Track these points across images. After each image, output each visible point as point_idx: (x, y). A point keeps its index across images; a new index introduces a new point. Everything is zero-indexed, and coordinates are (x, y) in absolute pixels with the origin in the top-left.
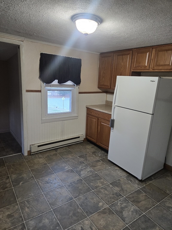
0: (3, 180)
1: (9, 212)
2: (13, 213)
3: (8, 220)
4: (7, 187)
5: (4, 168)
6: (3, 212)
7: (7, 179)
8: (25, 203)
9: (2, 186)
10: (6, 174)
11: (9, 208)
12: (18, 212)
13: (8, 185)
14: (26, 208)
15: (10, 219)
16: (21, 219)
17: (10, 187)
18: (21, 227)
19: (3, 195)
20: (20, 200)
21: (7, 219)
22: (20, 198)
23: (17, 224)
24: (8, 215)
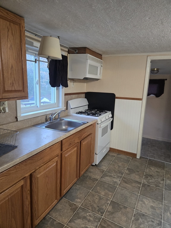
0: (158, 179)
1: (154, 205)
2: (156, 207)
3: (150, 210)
4: (160, 186)
5: (163, 171)
6: (149, 201)
7: (162, 180)
8: (169, 208)
9: (156, 183)
10: (163, 176)
11: (155, 202)
12: (161, 210)
13: (160, 185)
14: (169, 212)
15: (152, 209)
16: (160, 216)
17: (162, 188)
18: (158, 222)
19: (154, 190)
20: (166, 203)
21: (150, 208)
22: (166, 202)
23: (156, 217)
24: (152, 206)
